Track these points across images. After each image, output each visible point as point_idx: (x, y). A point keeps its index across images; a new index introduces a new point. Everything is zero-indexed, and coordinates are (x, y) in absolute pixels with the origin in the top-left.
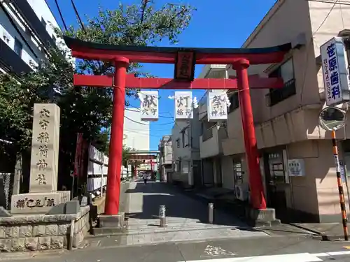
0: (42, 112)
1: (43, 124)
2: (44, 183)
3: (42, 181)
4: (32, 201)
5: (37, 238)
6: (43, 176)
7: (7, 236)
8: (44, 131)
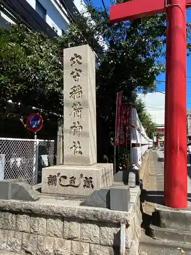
0: (73, 59)
1: (75, 74)
2: (80, 153)
3: (78, 150)
4: (65, 177)
5: (69, 241)
6: (79, 143)
7: (32, 231)
8: (76, 84)
